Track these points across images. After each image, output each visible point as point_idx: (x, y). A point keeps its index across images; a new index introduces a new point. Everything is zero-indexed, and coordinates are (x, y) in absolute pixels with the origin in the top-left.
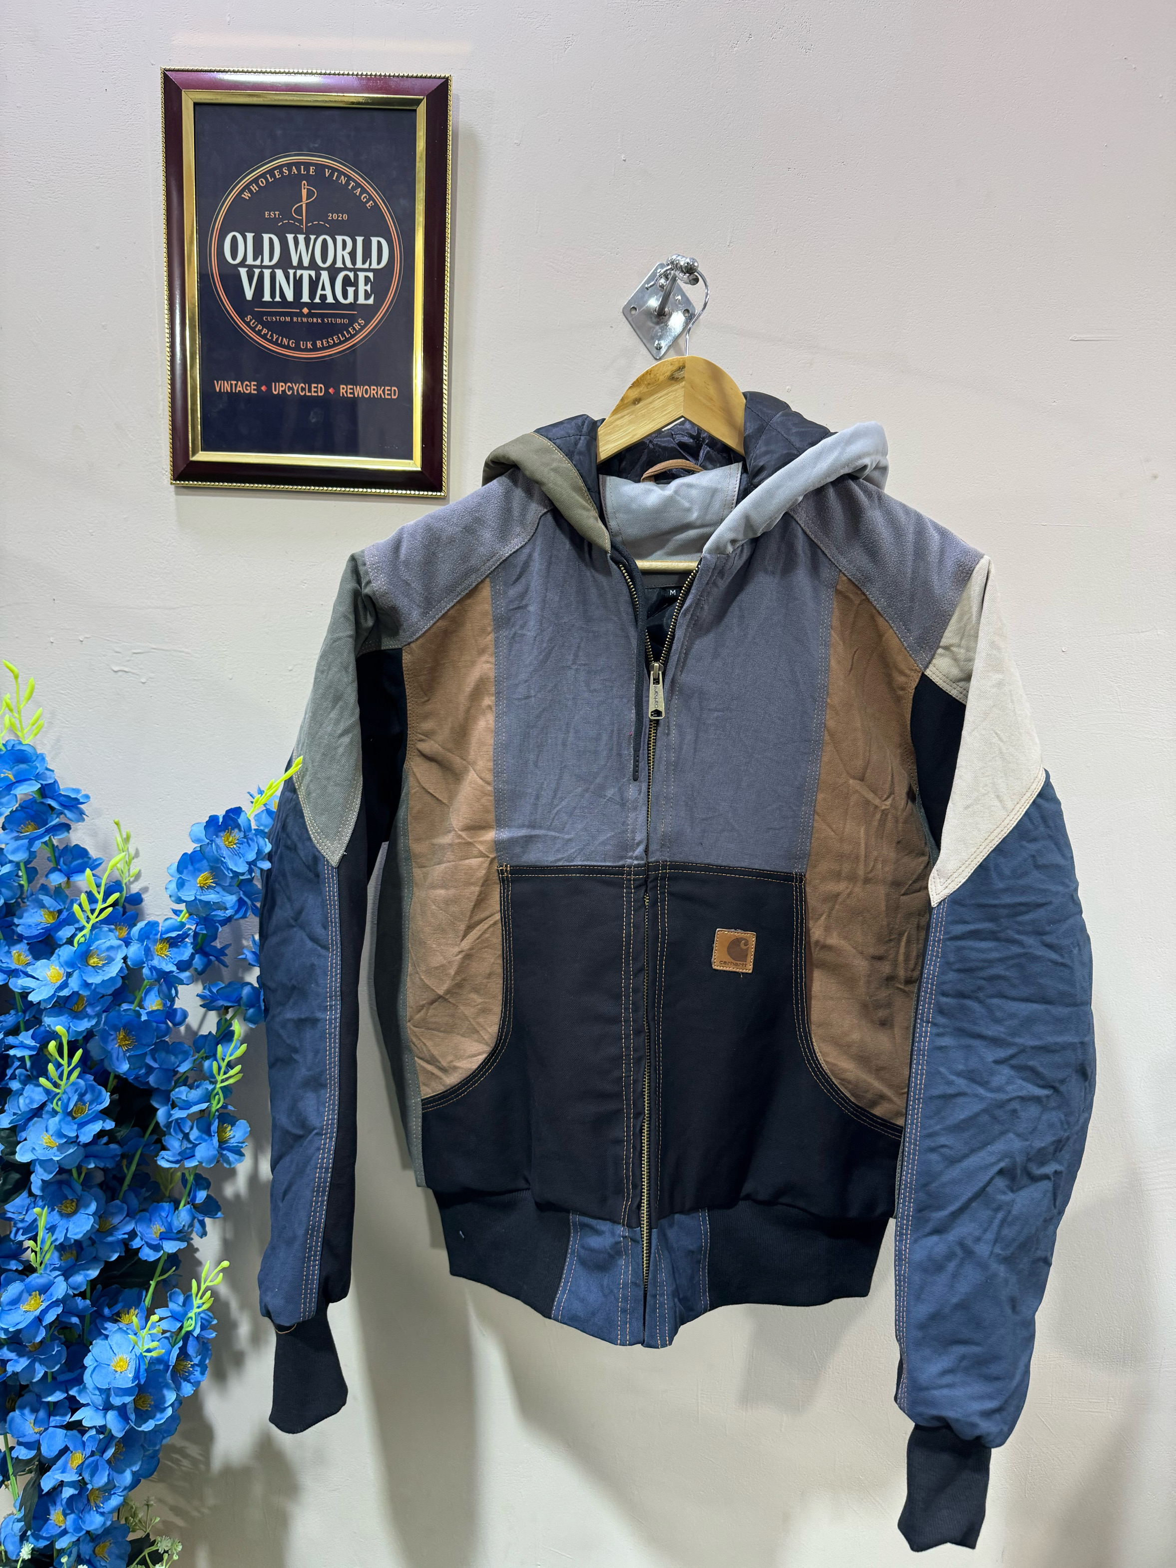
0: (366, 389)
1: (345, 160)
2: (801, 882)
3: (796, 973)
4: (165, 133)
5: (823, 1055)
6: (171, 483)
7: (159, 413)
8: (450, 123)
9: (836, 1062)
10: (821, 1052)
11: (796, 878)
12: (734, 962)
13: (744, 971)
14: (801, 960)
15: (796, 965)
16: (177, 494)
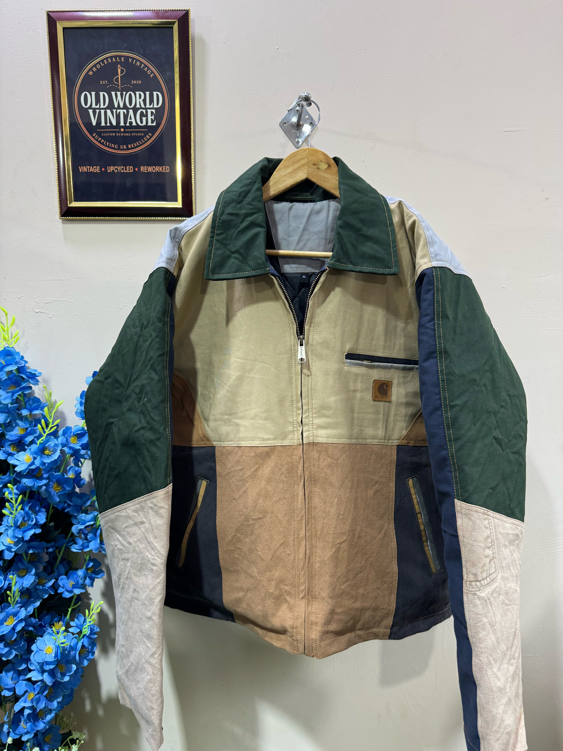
0: (154, 168)
1: (139, 54)
4: (49, 43)
6: (60, 218)
7: (53, 183)
8: (190, 33)
16: (63, 223)
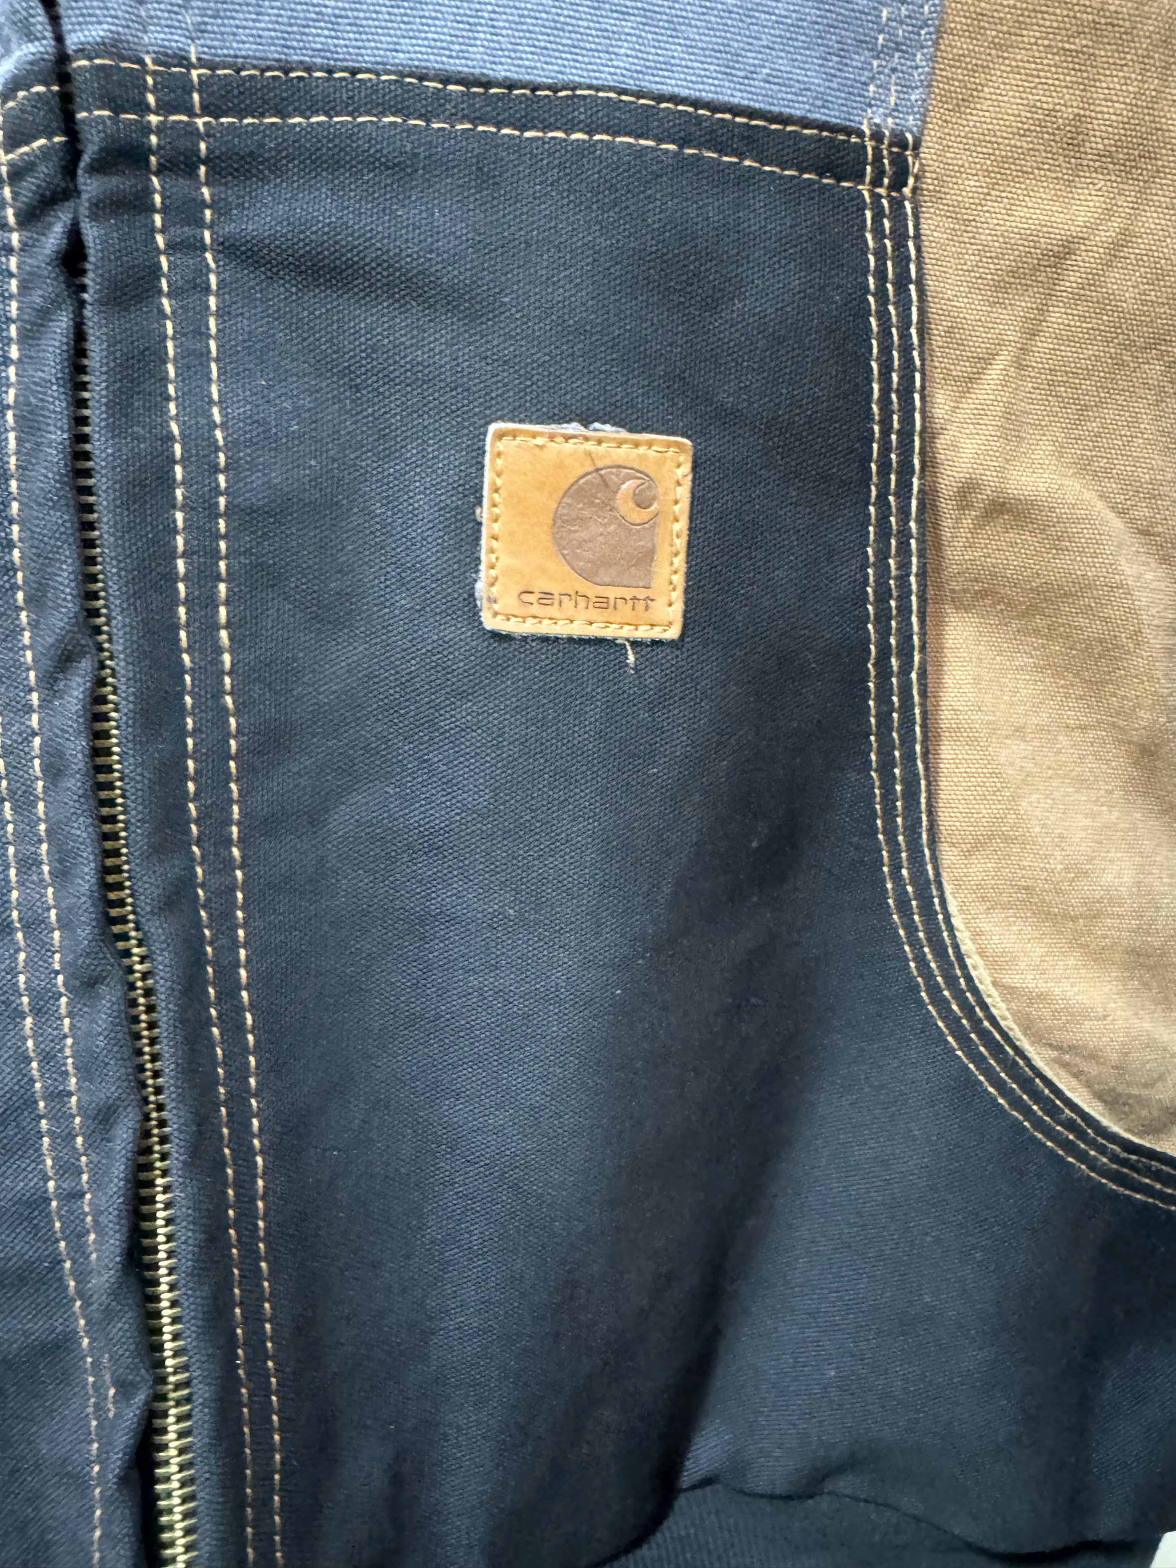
2: (898, 183)
3: (883, 634)
5: (994, 963)
9: (1042, 986)
10: (982, 953)
11: (878, 157)
12: (593, 591)
13: (644, 633)
14: (904, 566)
15: (883, 596)
